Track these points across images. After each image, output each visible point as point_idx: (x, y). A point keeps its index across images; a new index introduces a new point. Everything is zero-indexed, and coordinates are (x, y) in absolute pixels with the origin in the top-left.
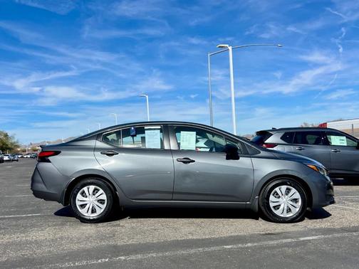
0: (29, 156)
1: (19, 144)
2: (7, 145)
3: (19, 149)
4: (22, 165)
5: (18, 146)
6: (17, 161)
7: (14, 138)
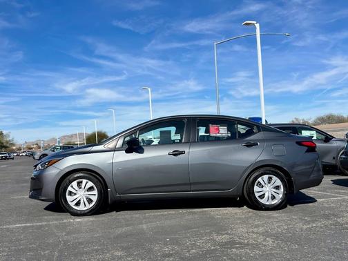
0: (24, 154)
1: (14, 142)
2: (2, 143)
3: (14, 148)
4: (19, 164)
5: (13, 145)
6: (13, 159)
7: (9, 136)
